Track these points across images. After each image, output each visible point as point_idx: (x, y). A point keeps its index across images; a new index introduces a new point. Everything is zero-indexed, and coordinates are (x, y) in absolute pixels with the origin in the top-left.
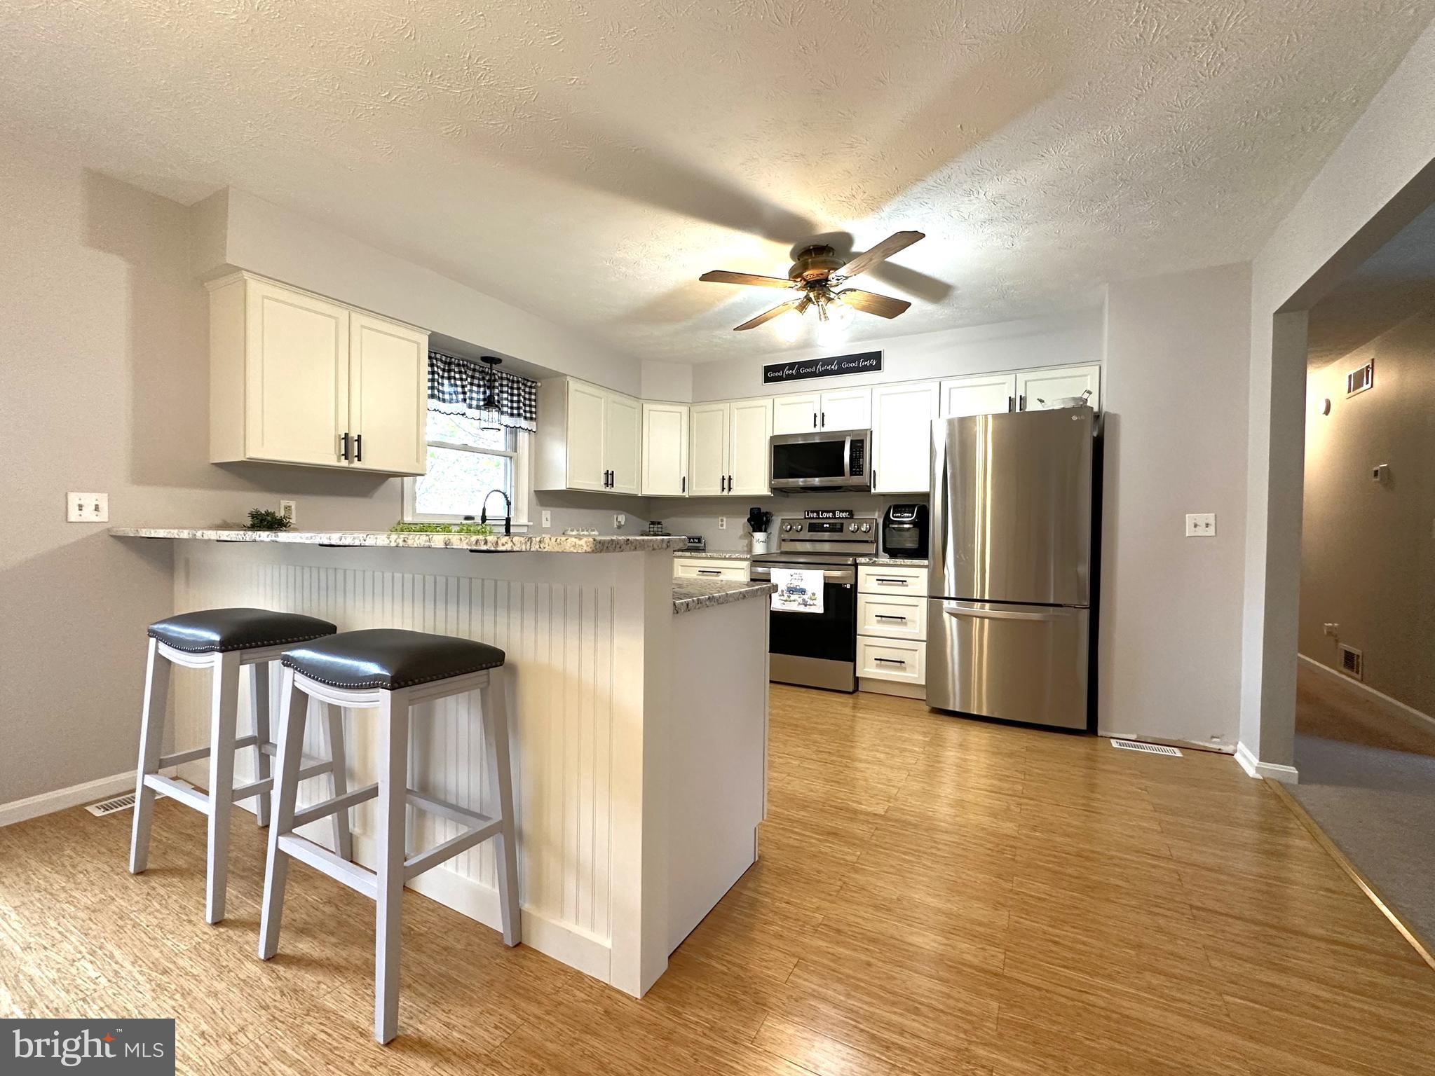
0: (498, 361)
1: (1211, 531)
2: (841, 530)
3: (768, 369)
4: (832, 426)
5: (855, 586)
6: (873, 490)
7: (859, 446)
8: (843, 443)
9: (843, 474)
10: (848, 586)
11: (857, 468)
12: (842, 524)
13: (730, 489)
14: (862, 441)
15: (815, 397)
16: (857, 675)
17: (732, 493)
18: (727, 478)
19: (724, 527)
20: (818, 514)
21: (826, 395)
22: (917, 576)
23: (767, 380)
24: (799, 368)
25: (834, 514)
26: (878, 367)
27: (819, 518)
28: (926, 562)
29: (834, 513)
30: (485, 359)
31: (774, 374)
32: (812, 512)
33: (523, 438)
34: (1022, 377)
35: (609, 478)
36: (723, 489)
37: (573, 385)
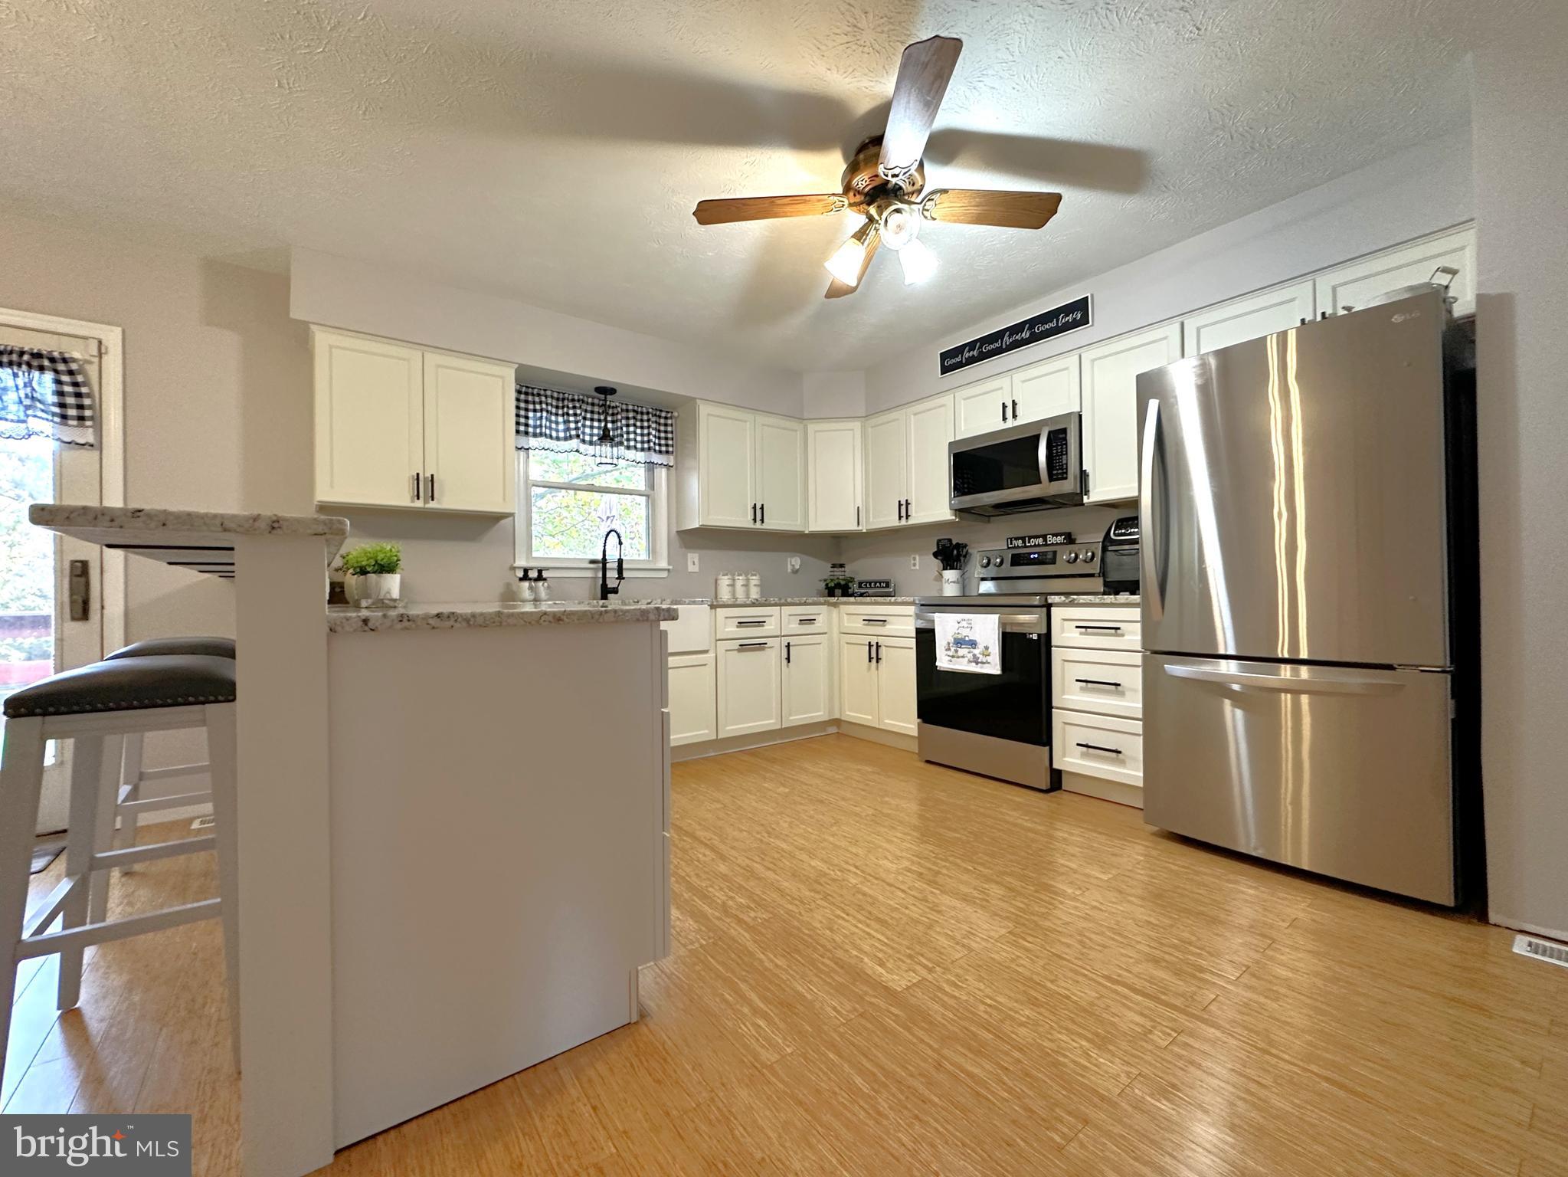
0: (612, 391)
2: (1053, 561)
3: (944, 356)
4: (1027, 416)
5: (1048, 635)
6: (1085, 499)
7: (1058, 438)
8: (1037, 438)
9: (1040, 482)
10: (1035, 637)
11: (1057, 469)
12: (1055, 553)
13: (907, 517)
14: (1064, 431)
15: (1004, 382)
16: (1056, 766)
17: (911, 521)
18: (903, 502)
19: (917, 567)
20: (1024, 542)
21: (1018, 376)
23: (945, 370)
24: (981, 347)
25: (1045, 540)
26: (1084, 321)
27: (1026, 547)
29: (1044, 537)
30: (599, 390)
31: (952, 360)
32: (1011, 539)
33: (662, 474)
34: (1325, 282)
35: (759, 512)
36: (900, 517)
37: (704, 410)
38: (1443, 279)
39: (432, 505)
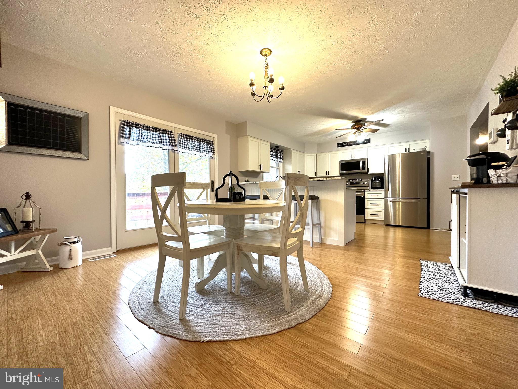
0: (279, 147)
1: (458, 179)
2: (359, 184)
3: (338, 144)
4: (356, 157)
5: (364, 197)
6: (368, 173)
7: (364, 162)
8: (360, 162)
9: (360, 169)
10: (363, 197)
11: (364, 167)
12: (359, 182)
13: (328, 174)
15: (352, 150)
16: (366, 218)
18: (327, 171)
20: (352, 180)
21: (355, 150)
22: (381, 194)
23: (338, 147)
24: (347, 143)
25: (357, 180)
26: (369, 142)
28: (384, 190)
29: (357, 179)
30: (276, 147)
31: (340, 145)
32: (351, 179)
33: (281, 164)
34: (409, 143)
35: (299, 172)
36: (326, 174)
38: (425, 148)
39: (261, 170)
